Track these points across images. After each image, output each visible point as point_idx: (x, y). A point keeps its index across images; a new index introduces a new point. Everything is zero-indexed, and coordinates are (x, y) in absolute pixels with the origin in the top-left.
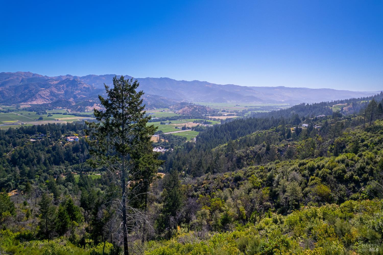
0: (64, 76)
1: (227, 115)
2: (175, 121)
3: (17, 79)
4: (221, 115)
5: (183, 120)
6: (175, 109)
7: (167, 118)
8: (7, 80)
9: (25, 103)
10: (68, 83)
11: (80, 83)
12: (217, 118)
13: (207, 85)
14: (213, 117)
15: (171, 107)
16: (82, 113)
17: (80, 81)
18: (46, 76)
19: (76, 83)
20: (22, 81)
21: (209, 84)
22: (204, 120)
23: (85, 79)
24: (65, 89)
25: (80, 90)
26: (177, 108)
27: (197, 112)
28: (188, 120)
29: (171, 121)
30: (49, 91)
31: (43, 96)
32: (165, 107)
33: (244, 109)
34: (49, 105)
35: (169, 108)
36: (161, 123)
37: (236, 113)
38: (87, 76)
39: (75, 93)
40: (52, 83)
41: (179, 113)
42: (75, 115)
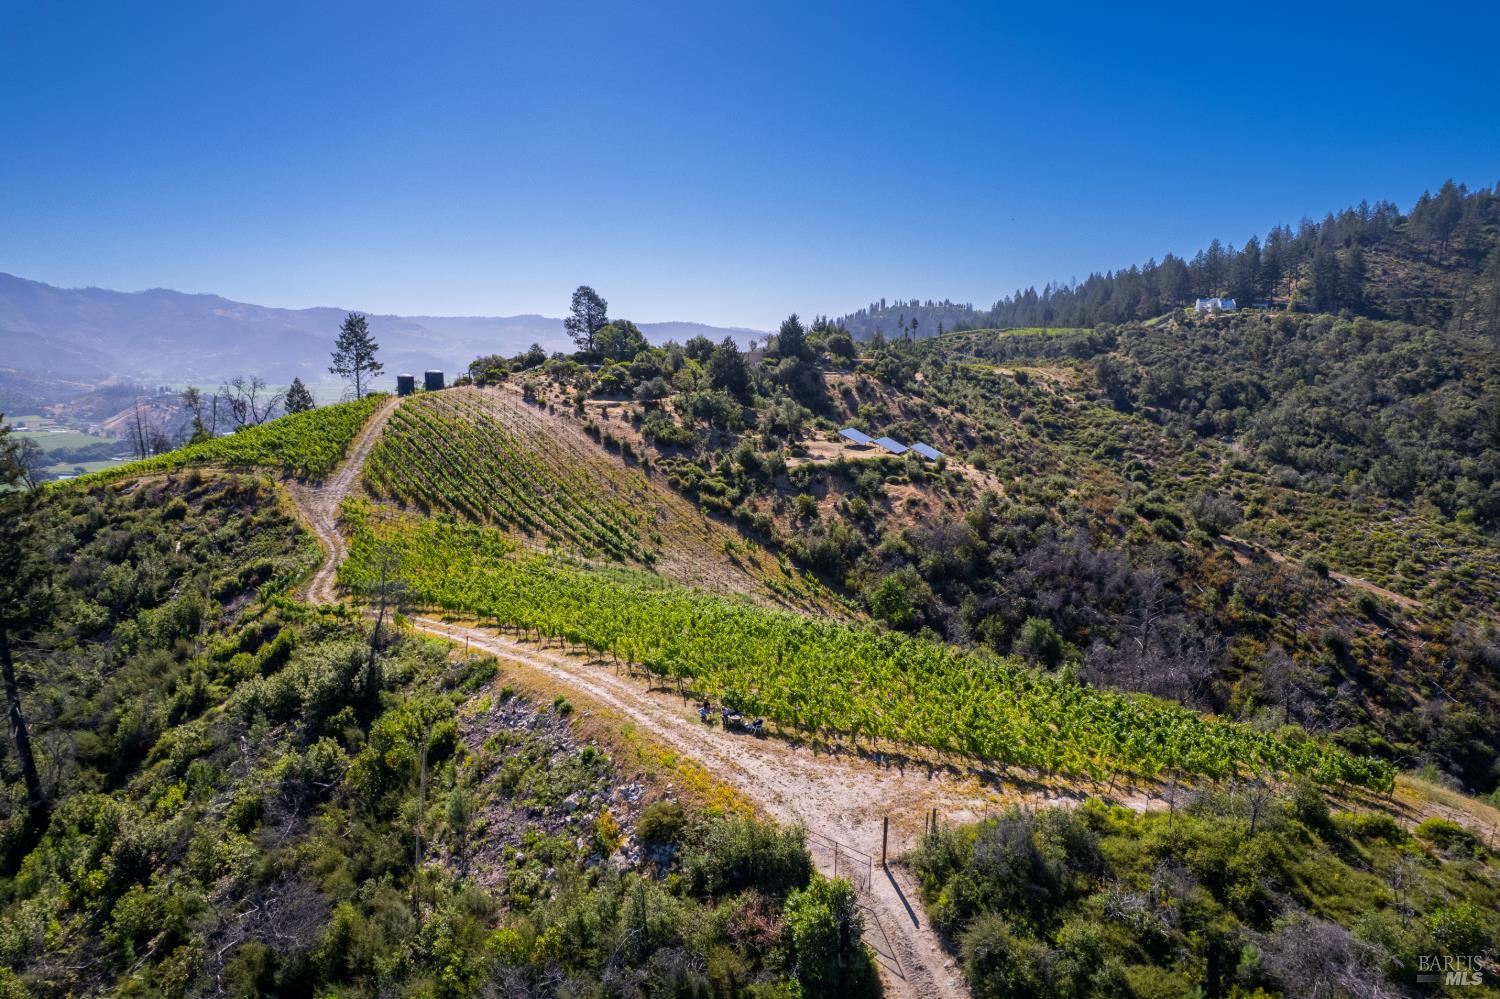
6: (79, 416)
13: (219, 312)
15: (58, 410)
21: (231, 305)
26: (91, 410)
35: (44, 416)
41: (111, 434)
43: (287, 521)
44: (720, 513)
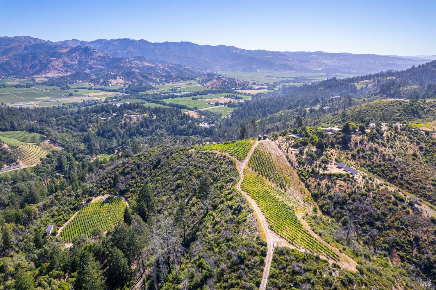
0: (69, 41)
1: (258, 89)
2: (206, 96)
3: (20, 45)
4: (251, 89)
5: (214, 95)
6: (202, 81)
7: (198, 93)
8: (8, 47)
9: (39, 76)
10: (80, 51)
11: (94, 52)
12: (247, 92)
13: (234, 51)
14: (244, 91)
15: (198, 79)
16: (107, 88)
17: (93, 49)
18: (48, 41)
19: (90, 51)
20: (26, 48)
22: (236, 95)
23: (95, 44)
24: (78, 59)
25: (95, 59)
26: (204, 79)
27: (226, 85)
28: (218, 94)
29: (202, 96)
30: (61, 61)
31: (56, 67)
32: (191, 79)
33: (275, 81)
34: (68, 78)
35: (195, 81)
36: (193, 99)
37: (267, 86)
38: (97, 40)
39: (90, 63)
40: (62, 51)
41: (208, 87)
42: (102, 90)
43: (236, 170)
44: (303, 180)
